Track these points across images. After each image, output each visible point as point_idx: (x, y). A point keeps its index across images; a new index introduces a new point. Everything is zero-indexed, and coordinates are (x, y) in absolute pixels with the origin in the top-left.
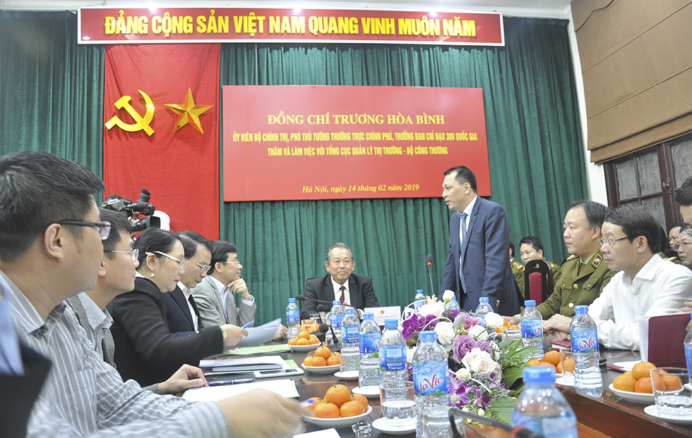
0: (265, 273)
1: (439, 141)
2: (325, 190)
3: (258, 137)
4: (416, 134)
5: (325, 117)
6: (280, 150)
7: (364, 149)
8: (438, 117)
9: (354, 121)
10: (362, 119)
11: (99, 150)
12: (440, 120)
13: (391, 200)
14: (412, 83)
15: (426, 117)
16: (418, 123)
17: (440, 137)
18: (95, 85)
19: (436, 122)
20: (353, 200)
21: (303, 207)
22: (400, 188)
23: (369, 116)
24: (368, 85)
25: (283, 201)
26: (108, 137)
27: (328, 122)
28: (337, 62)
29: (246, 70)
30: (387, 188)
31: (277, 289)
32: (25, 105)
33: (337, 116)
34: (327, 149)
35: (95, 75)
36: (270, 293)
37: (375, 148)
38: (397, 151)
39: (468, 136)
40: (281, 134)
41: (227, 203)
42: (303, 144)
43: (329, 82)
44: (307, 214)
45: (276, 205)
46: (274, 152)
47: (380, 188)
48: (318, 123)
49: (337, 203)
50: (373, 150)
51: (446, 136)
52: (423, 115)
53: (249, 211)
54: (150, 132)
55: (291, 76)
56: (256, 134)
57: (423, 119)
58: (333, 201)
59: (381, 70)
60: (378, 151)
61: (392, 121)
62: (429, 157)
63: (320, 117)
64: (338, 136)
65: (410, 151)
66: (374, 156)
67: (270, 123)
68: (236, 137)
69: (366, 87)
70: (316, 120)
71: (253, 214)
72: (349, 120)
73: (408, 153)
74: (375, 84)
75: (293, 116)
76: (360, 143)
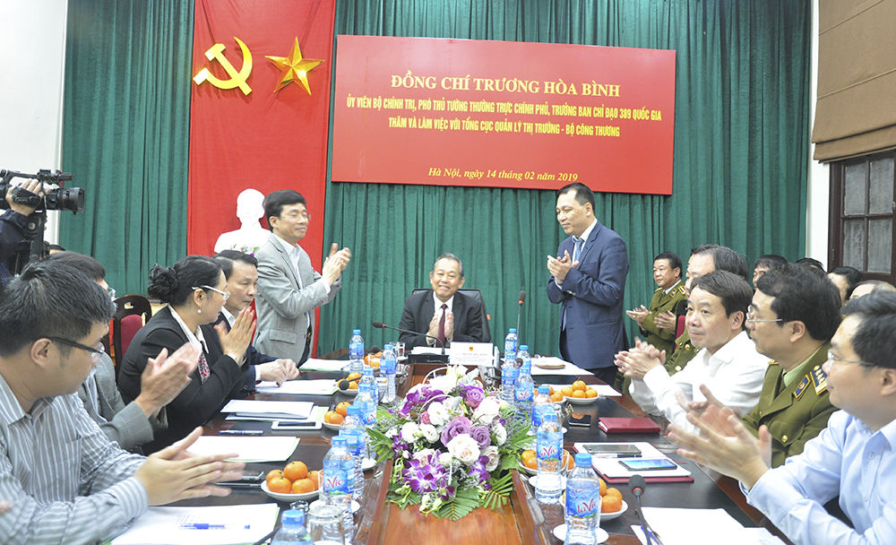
0: (376, 271)
1: (609, 118)
2: (457, 174)
3: (377, 103)
4: (580, 108)
5: (464, 81)
6: (404, 121)
7: (510, 124)
8: (611, 87)
9: (500, 88)
10: (511, 86)
11: (185, 110)
12: (614, 91)
13: (540, 191)
14: (582, 40)
15: (595, 86)
16: (584, 93)
17: (612, 113)
18: (183, 29)
19: (608, 93)
20: (492, 189)
21: (429, 193)
22: (552, 177)
23: (520, 82)
24: (523, 41)
25: (404, 185)
26: (196, 95)
27: (467, 88)
28: (485, 9)
29: (368, 15)
30: (535, 176)
31: (389, 292)
32: (100, 51)
33: (479, 80)
34: (463, 122)
35: (182, 16)
36: (380, 296)
37: (525, 124)
38: (553, 129)
39: (649, 115)
40: (406, 100)
41: (335, 183)
42: (433, 114)
43: (473, 35)
44: (433, 202)
45: (396, 188)
46: (397, 123)
47: (528, 176)
48: (454, 88)
49: (471, 191)
50: (522, 126)
51: (619, 113)
52: (591, 83)
53: (362, 195)
54: (247, 90)
55: (424, 25)
56: (375, 99)
57: (592, 89)
58: (466, 188)
59: (542, 21)
60: (529, 127)
61: (549, 90)
62: (595, 139)
63: (458, 81)
64: (478, 107)
65: (570, 129)
66: (523, 134)
67: (394, 85)
68: (350, 102)
69: (520, 44)
70: (451, 84)
71: (367, 198)
72: (494, 86)
73: (567, 133)
74: (531, 40)
75: (423, 78)
76: (506, 117)
